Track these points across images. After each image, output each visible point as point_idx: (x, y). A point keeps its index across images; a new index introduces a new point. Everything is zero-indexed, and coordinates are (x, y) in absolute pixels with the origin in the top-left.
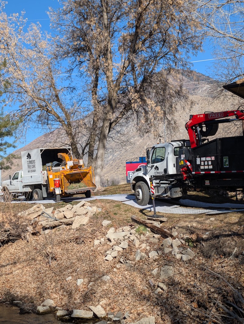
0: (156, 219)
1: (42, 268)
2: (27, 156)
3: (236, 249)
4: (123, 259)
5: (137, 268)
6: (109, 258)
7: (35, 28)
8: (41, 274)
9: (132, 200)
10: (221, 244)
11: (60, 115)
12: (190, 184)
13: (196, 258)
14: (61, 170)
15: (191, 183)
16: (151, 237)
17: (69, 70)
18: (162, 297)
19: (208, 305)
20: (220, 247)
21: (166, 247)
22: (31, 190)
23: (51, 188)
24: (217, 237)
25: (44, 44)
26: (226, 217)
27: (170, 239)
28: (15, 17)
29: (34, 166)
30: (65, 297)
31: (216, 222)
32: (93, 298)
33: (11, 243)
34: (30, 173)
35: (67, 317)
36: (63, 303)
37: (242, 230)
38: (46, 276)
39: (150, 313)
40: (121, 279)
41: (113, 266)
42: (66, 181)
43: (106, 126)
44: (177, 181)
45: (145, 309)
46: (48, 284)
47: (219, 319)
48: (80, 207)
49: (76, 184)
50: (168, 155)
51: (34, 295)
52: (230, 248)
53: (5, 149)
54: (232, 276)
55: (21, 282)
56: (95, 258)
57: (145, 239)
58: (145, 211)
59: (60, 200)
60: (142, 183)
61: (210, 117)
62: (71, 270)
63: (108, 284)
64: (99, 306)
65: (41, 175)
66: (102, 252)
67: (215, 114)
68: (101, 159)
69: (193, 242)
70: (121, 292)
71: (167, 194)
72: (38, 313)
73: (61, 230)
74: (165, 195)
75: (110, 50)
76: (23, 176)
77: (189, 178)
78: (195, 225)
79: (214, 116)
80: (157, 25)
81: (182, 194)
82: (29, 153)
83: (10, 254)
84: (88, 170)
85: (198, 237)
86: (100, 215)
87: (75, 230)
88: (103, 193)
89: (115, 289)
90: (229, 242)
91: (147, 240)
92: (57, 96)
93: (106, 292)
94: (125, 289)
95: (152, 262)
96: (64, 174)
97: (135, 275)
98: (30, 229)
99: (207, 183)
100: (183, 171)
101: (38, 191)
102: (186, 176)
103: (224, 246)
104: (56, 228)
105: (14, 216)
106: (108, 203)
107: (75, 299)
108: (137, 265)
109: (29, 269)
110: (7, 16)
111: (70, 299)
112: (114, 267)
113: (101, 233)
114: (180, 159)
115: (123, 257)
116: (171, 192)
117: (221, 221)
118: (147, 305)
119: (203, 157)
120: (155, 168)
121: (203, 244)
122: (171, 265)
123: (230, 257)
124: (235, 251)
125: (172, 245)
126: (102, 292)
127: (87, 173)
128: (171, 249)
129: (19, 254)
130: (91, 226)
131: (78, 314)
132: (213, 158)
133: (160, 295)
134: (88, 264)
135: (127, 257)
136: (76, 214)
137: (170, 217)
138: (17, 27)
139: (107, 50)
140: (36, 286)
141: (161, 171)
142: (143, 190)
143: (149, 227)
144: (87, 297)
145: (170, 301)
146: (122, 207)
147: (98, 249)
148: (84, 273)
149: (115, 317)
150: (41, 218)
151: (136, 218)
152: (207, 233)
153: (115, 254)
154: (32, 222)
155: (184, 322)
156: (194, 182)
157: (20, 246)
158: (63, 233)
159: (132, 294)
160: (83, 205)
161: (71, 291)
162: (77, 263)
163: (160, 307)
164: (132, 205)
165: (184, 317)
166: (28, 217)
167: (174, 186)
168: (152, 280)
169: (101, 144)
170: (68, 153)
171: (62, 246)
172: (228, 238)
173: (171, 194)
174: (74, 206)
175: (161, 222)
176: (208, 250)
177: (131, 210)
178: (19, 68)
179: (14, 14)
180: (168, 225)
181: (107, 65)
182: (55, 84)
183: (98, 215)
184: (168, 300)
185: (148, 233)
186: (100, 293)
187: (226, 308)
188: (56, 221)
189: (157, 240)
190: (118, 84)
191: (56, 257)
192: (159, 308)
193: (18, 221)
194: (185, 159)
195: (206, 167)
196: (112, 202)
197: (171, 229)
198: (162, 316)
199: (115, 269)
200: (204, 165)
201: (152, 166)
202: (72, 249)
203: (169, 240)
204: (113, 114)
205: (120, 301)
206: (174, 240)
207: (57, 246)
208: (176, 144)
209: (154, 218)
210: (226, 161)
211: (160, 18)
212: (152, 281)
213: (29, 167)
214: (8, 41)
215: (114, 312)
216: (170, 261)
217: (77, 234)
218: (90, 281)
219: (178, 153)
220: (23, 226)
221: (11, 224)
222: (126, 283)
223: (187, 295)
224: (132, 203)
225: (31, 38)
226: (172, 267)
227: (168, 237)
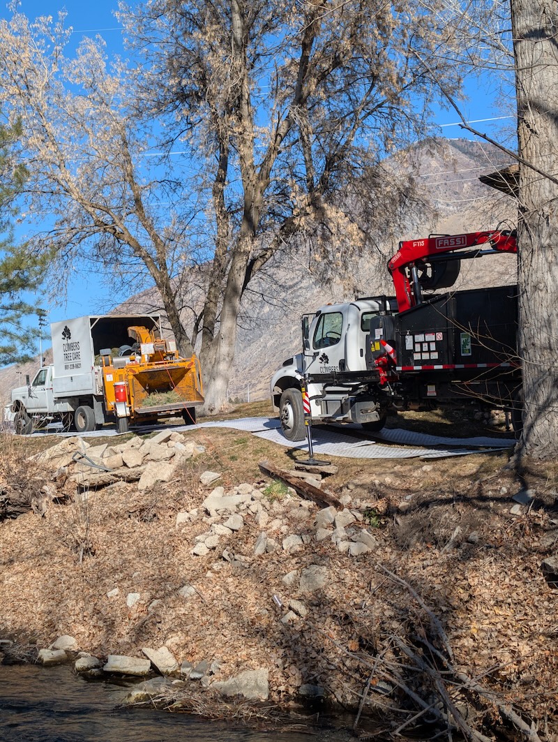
0: (311, 469)
1: (65, 572)
2: (63, 334)
3: (458, 529)
4: (228, 553)
5: (254, 572)
6: (201, 549)
7: (92, 49)
8: (60, 585)
9: (275, 430)
10: (432, 520)
11: (142, 242)
12: (393, 394)
13: (380, 549)
14: (127, 363)
15: (395, 392)
16: (295, 505)
17: (164, 142)
18: (293, 629)
19: (379, 644)
20: (430, 526)
21: (323, 527)
22: (70, 409)
23: (111, 403)
24: (425, 504)
25: (111, 86)
26: (456, 464)
27: (331, 510)
28: (45, 25)
29: (77, 356)
30: (100, 631)
31: (432, 475)
32: (156, 632)
33: (11, 520)
34: (69, 370)
35: (94, 670)
36: (95, 644)
37: (475, 488)
38: (68, 589)
39: (262, 663)
40: (218, 593)
41: (206, 567)
42: (140, 387)
43: (238, 267)
44: (367, 388)
45: (252, 653)
46: (70, 603)
47: (397, 674)
48: (160, 443)
49: (163, 394)
50: (348, 329)
51: (40, 627)
52: (447, 527)
53: (19, 316)
54: (436, 586)
55: (18, 600)
56: (174, 550)
57: (281, 509)
58: (297, 452)
59: (126, 429)
60: (293, 392)
61: (438, 246)
62: (121, 575)
63: (188, 604)
64: (164, 650)
65: (91, 375)
66: (189, 537)
67: (449, 239)
68: (227, 342)
69: (379, 517)
70: (212, 620)
71: (345, 416)
72: (41, 664)
73: (116, 493)
74: (340, 418)
75: (247, 97)
76: (53, 377)
77: (392, 379)
78: (390, 481)
79: (448, 242)
80: (351, 41)
81: (378, 416)
82: (66, 327)
83: (4, 542)
84: (188, 363)
85: (389, 505)
86: (199, 460)
87: (143, 493)
88: (231, 416)
89: (202, 615)
90: (447, 515)
91: (285, 514)
92: (138, 201)
93: (184, 620)
94: (223, 614)
95: (287, 559)
96: (134, 371)
97: (248, 584)
98: (50, 489)
99: (431, 391)
100: (379, 366)
101: (85, 410)
102: (386, 377)
103: (437, 524)
104: (106, 488)
105: (16, 460)
106: (223, 435)
107: (120, 636)
108: (254, 565)
109: (37, 575)
110: (28, 22)
111: (110, 636)
112: (208, 568)
113: (194, 499)
114: (372, 339)
115: (228, 548)
116: (353, 410)
117: (444, 472)
118: (258, 645)
119: (419, 333)
120: (321, 359)
121: (398, 520)
122: (324, 565)
123: (446, 547)
124: (455, 534)
125: (334, 524)
126: (174, 620)
127: (186, 371)
128: (332, 532)
129: (23, 542)
130: (177, 483)
131: (117, 664)
132: (440, 336)
133: (290, 626)
134: (158, 563)
135: (236, 548)
136: (149, 457)
137: (345, 465)
138: (49, 46)
139: (240, 98)
140: (46, 609)
141: (334, 364)
142: (295, 407)
143: (292, 486)
144: (144, 630)
145: (307, 638)
146: (251, 444)
147: (183, 531)
148: (147, 580)
149: (194, 671)
150: (76, 468)
151: (268, 466)
152: (409, 497)
153: (213, 541)
154: (56, 474)
155: (327, 680)
156: (402, 390)
157: (25, 526)
158: (118, 499)
159: (235, 624)
160: (167, 440)
161: (113, 619)
162: (135, 562)
163: (283, 650)
164: (272, 440)
165: (329, 670)
166: (51, 464)
167: (361, 398)
168: (280, 595)
169: (227, 308)
170: (154, 328)
171: (109, 525)
172: (445, 507)
173: (354, 415)
174: (147, 441)
175: (324, 475)
176: (406, 533)
177: (268, 451)
178: (52, 138)
179: (42, 19)
180: (337, 482)
181: (241, 130)
182: (134, 175)
183: (195, 460)
184: (302, 636)
185: (290, 498)
186: (171, 623)
187: (410, 651)
188: (105, 474)
189: (306, 514)
190: (265, 172)
191: (95, 547)
192: (281, 651)
193: (25, 473)
194: (382, 337)
195: (426, 356)
196: (231, 432)
197: (341, 489)
198: (284, 668)
199: (209, 572)
200: (422, 352)
201: (316, 354)
202: (129, 533)
203: (330, 512)
204: (252, 240)
205: (208, 638)
206: (340, 513)
207: (98, 525)
208: (365, 306)
209: (308, 467)
210: (466, 343)
211: (357, 24)
212: (279, 598)
213: (67, 357)
214: (28, 78)
215: (193, 661)
216: (324, 556)
217: (146, 500)
218: (153, 598)
219: (369, 326)
220: (34, 482)
221: (9, 479)
222: (226, 602)
223: (344, 625)
224: (274, 436)
225: (84, 71)
226: (325, 569)
227: (329, 506)
